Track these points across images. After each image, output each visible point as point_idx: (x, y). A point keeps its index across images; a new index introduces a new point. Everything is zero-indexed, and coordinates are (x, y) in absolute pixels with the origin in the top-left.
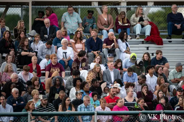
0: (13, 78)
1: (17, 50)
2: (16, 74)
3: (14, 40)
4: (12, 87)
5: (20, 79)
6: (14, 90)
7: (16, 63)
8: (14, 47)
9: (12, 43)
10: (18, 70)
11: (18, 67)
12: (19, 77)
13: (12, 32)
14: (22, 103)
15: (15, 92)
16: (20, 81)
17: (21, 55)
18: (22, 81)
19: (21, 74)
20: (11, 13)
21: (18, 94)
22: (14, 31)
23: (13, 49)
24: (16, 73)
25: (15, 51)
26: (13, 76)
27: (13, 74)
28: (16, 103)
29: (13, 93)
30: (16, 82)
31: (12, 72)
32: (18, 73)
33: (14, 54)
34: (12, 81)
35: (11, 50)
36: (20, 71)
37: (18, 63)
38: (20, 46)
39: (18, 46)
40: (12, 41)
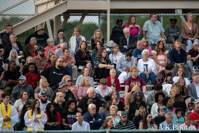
0: (90, 93)
1: (95, 62)
2: (93, 89)
3: (90, 51)
4: (89, 103)
5: (97, 94)
6: (91, 106)
7: (93, 76)
9: (89, 55)
10: (95, 84)
11: (96, 81)
12: (97, 92)
13: (89, 43)
14: (100, 120)
15: (92, 108)
16: (98, 96)
17: (98, 68)
18: (100, 96)
19: (99, 89)
20: (88, 22)
21: (95, 110)
22: (90, 42)
23: (90, 61)
24: (93, 87)
25: (92, 63)
26: (89, 90)
27: (90, 88)
28: (93, 120)
29: (89, 109)
30: (93, 97)
31: (89, 86)
32: (96, 87)
33: (90, 67)
34: (89, 96)
35: (88, 62)
36: (97, 84)
37: (95, 76)
38: (97, 58)
39: (95, 57)
40: (89, 52)
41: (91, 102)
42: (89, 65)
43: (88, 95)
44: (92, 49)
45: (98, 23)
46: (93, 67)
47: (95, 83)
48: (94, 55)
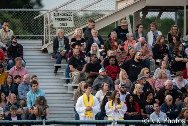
1: (171, 55)
3: (167, 45)
4: (166, 94)
5: (174, 86)
6: (168, 97)
7: (170, 69)
8: (167, 52)
9: (166, 48)
10: (172, 77)
11: (172, 74)
12: (174, 84)
13: (166, 38)
14: (176, 110)
15: (169, 100)
16: (175, 88)
17: (175, 61)
18: (176, 88)
19: (175, 81)
20: (165, 17)
21: (171, 101)
22: (168, 36)
23: (167, 55)
24: (170, 79)
25: (169, 56)
26: (167, 83)
28: (170, 111)
29: (166, 100)
31: (166, 78)
32: (172, 80)
33: (168, 60)
35: (165, 55)
36: (174, 77)
37: (172, 69)
38: (174, 52)
39: (172, 51)
40: (166, 46)
41: (168, 94)
42: (166, 58)
43: (165, 87)
44: (169, 43)
45: (174, 19)
46: (169, 60)
47: (172, 75)
48: (171, 49)
